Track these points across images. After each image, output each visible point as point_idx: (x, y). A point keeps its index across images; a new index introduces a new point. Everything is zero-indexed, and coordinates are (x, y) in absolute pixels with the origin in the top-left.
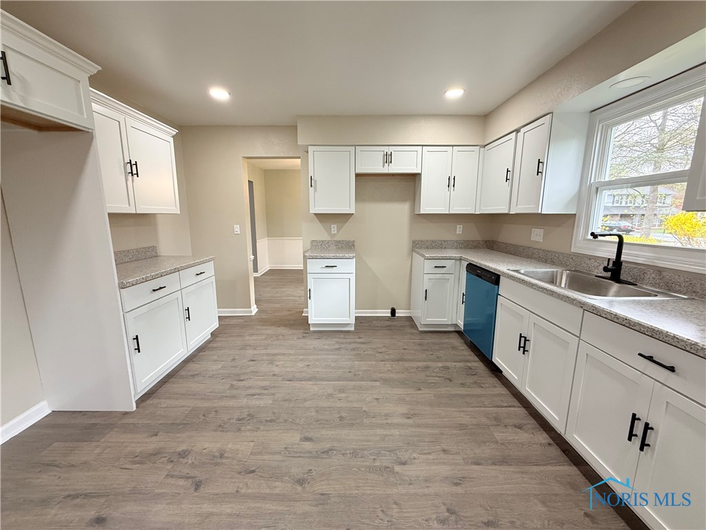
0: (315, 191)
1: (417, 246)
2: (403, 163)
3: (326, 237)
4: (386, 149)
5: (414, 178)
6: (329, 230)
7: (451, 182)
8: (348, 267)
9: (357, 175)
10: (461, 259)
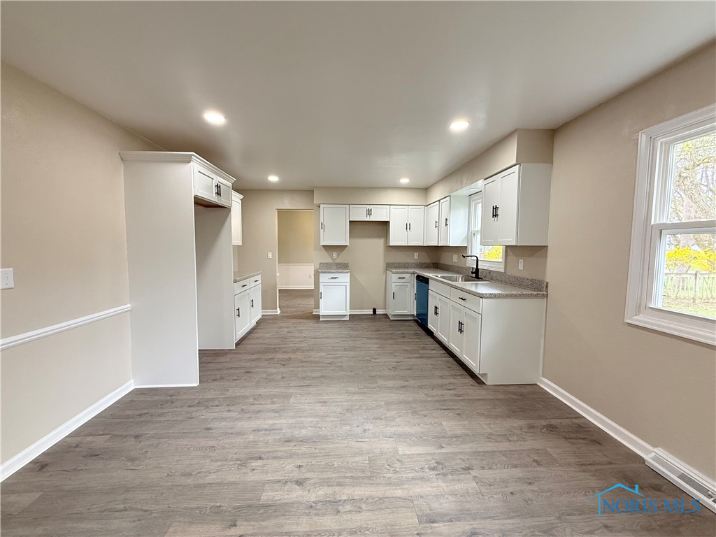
0: (324, 231)
1: (389, 266)
2: (378, 215)
3: (330, 261)
4: (368, 207)
5: (386, 224)
6: (332, 257)
7: (408, 227)
8: (345, 278)
9: (350, 222)
10: (414, 273)
